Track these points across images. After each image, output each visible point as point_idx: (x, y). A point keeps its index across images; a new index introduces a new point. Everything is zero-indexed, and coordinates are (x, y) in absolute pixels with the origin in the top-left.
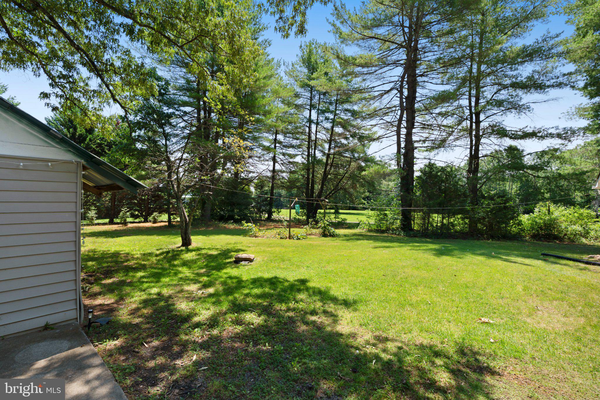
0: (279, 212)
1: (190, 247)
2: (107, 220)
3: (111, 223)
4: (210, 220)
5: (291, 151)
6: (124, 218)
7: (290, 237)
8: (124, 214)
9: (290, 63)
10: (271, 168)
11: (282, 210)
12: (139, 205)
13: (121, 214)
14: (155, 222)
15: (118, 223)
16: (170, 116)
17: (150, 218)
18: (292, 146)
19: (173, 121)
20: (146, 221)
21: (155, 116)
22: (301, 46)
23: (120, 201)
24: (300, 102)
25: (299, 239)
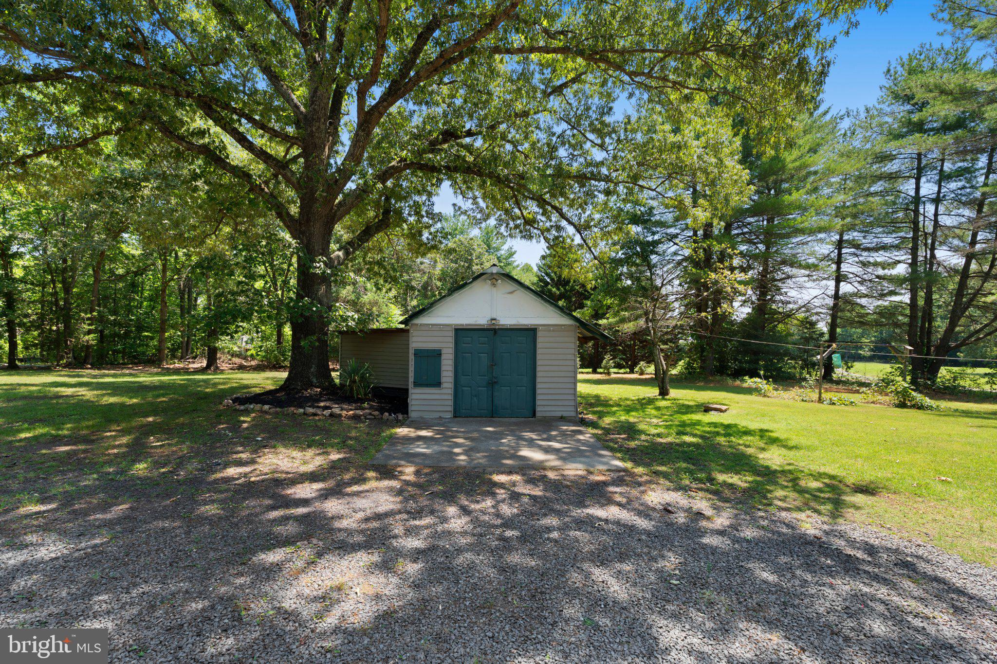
0: (849, 368)
1: (666, 397)
2: (590, 370)
3: (594, 372)
4: (712, 374)
5: (880, 257)
6: (607, 368)
7: (820, 400)
8: (607, 363)
9: (862, 110)
10: (831, 291)
11: (855, 364)
12: (624, 352)
13: (604, 361)
14: (642, 373)
15: (601, 373)
16: (656, 243)
17: (636, 369)
18: (884, 248)
19: (661, 248)
20: (632, 372)
21: (638, 249)
22: (889, 71)
23: (604, 347)
24: (892, 167)
25: (834, 404)
